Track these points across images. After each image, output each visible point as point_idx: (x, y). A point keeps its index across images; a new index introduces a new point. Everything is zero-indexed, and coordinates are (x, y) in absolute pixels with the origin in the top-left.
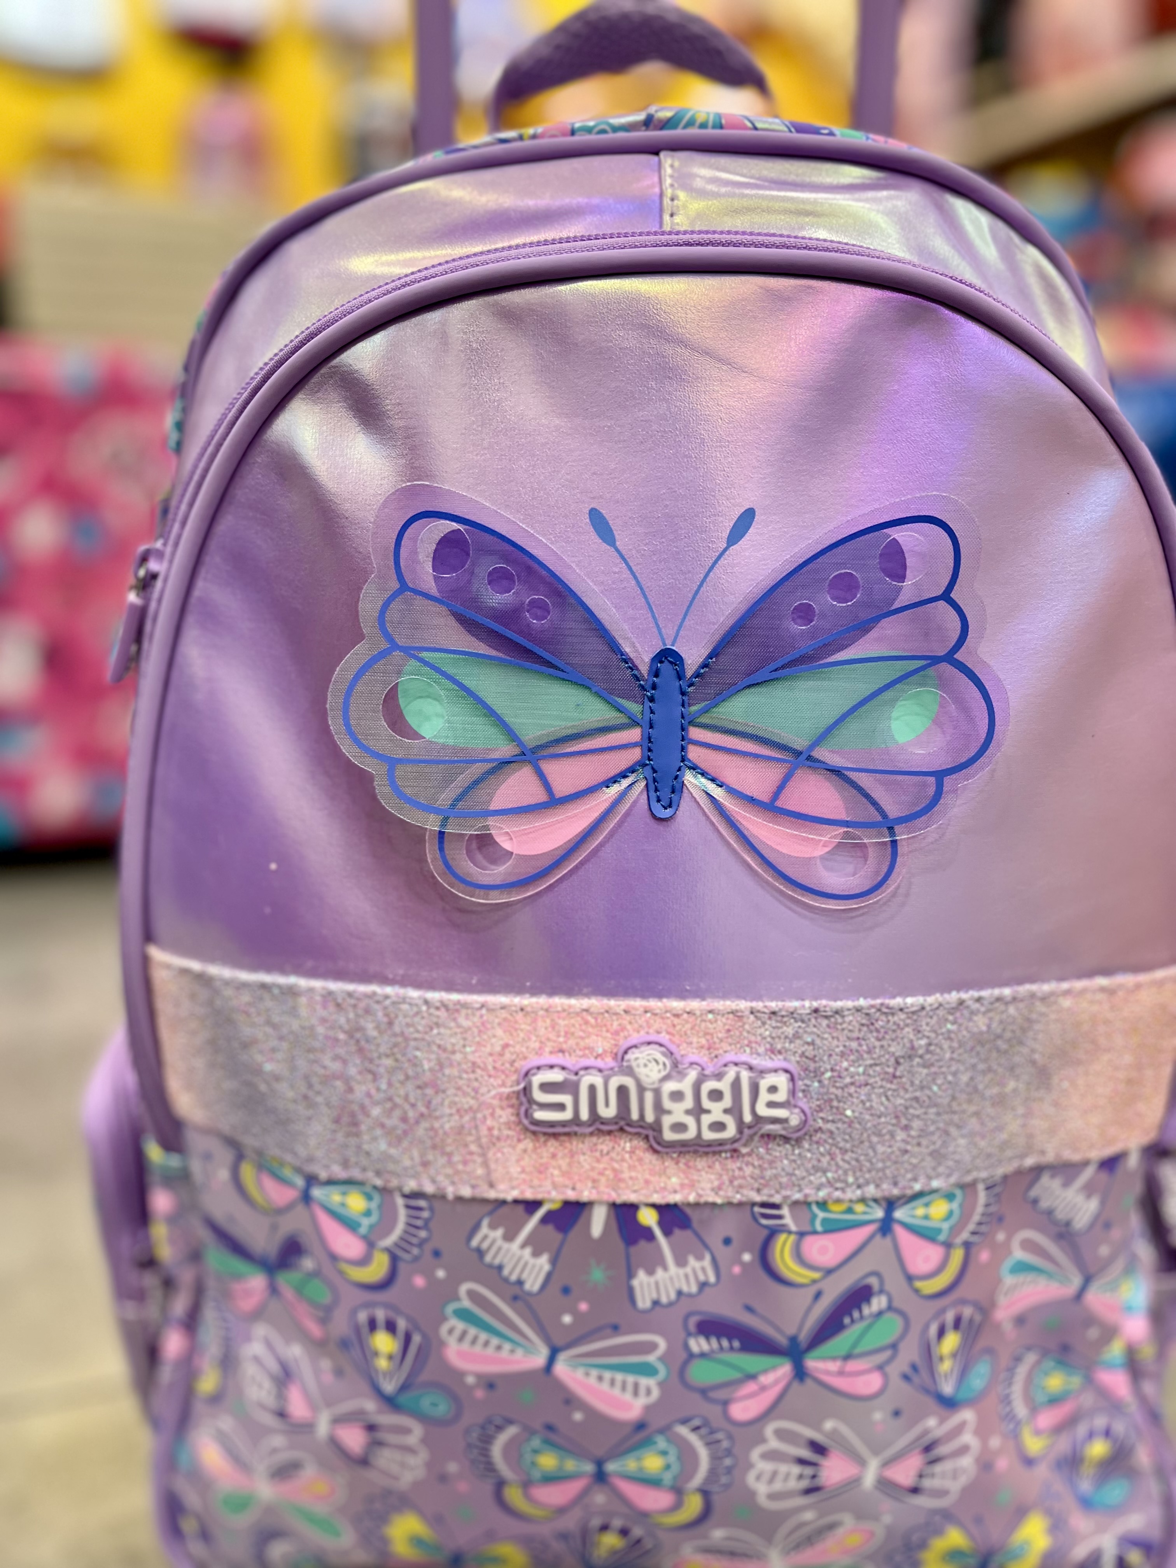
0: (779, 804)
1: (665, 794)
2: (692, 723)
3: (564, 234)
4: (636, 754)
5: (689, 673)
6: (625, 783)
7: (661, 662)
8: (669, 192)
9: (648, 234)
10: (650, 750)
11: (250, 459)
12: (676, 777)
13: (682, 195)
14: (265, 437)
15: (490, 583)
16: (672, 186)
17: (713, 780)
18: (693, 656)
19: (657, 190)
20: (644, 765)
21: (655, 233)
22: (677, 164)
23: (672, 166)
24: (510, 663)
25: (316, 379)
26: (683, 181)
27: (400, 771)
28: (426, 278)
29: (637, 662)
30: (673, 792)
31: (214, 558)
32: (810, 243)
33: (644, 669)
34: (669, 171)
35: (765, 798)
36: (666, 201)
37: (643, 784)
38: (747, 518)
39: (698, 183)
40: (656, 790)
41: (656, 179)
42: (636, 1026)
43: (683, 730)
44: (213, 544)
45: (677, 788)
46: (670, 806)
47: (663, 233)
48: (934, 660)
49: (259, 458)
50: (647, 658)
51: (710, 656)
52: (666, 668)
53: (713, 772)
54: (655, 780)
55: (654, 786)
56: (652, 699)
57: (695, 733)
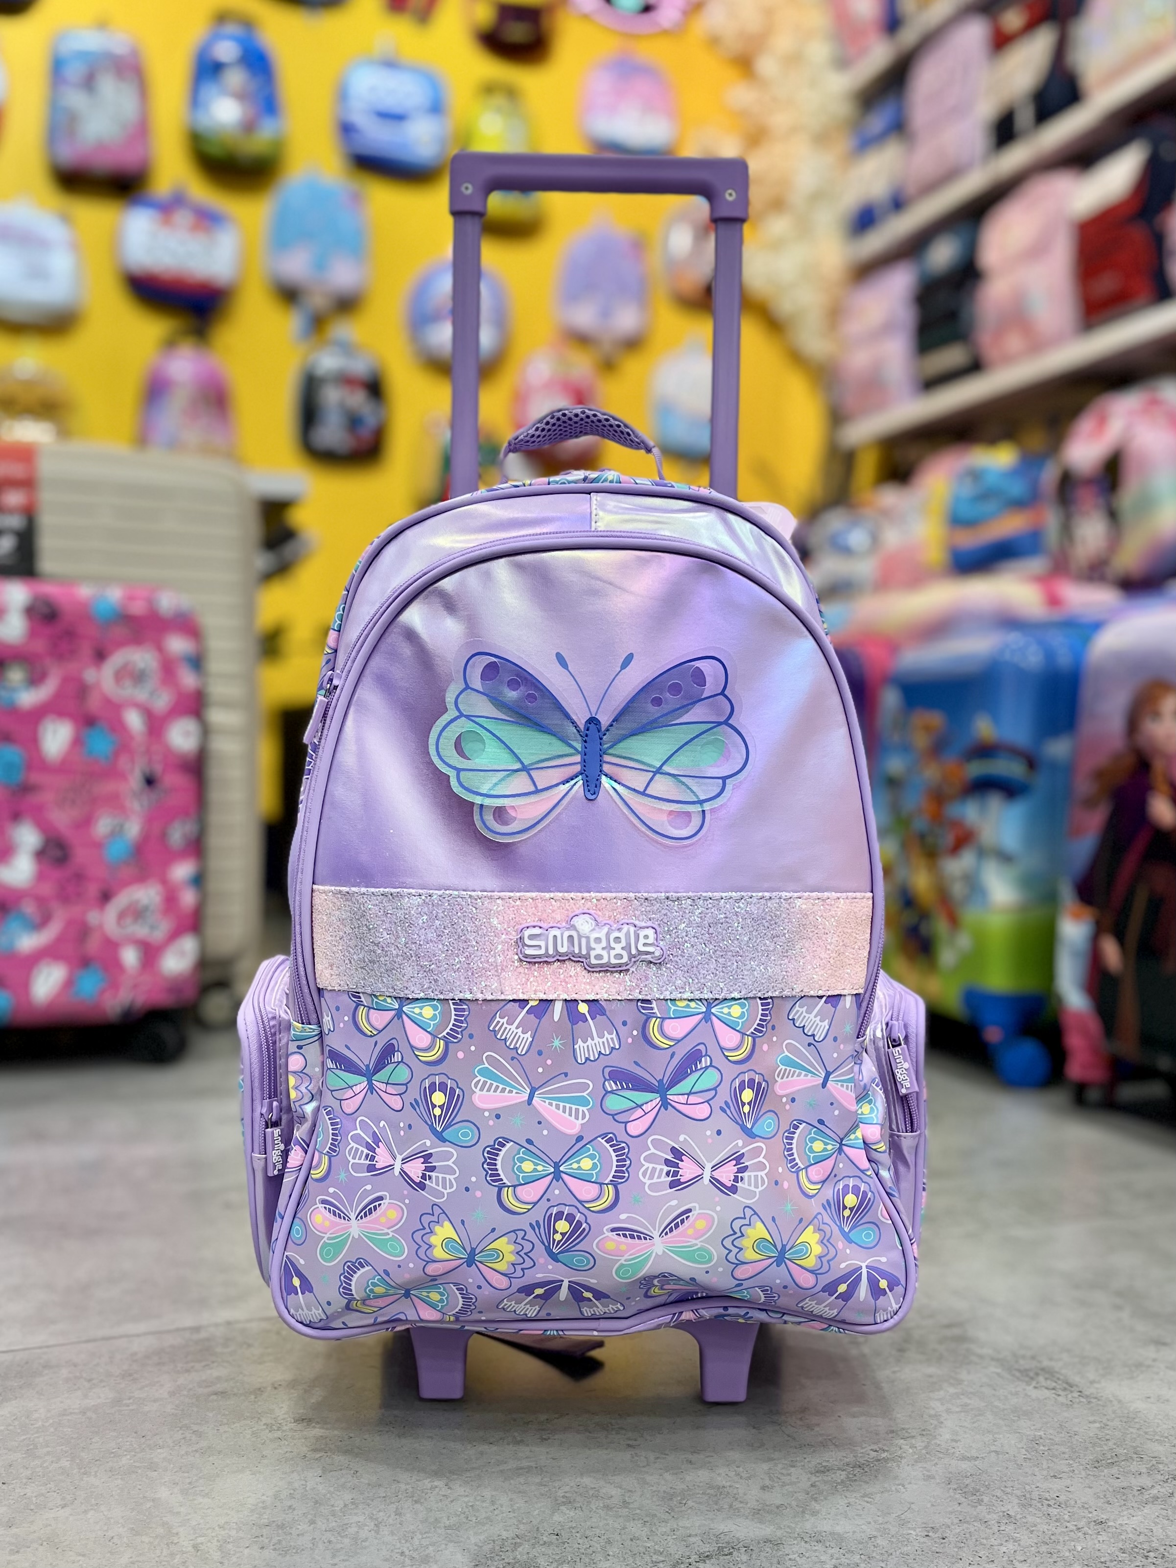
0: (646, 792)
1: (592, 788)
2: (605, 753)
3: (545, 530)
4: (578, 768)
5: (603, 729)
6: (573, 782)
7: (590, 723)
8: (594, 512)
9: (584, 531)
10: (585, 766)
11: (390, 630)
12: (597, 780)
13: (601, 513)
14: (398, 620)
15: (508, 686)
16: (596, 509)
17: (615, 781)
18: (605, 720)
19: (589, 510)
20: (581, 774)
21: (587, 531)
22: (598, 499)
23: (596, 500)
24: (517, 723)
25: (425, 593)
26: (602, 506)
27: (462, 774)
28: (481, 549)
29: (578, 723)
30: (596, 787)
31: (367, 679)
32: (658, 537)
33: (582, 727)
34: (595, 502)
35: (642, 790)
36: (593, 516)
37: (581, 782)
38: (629, 659)
39: (608, 507)
40: (588, 786)
41: (589, 505)
42: (578, 906)
43: (601, 756)
44: (367, 672)
45: (598, 785)
46: (594, 793)
47: (591, 531)
48: (719, 724)
49: (394, 629)
50: (583, 721)
51: (613, 721)
52: (592, 726)
53: (615, 778)
54: (587, 781)
55: (586, 784)
56: (585, 742)
57: (606, 758)
